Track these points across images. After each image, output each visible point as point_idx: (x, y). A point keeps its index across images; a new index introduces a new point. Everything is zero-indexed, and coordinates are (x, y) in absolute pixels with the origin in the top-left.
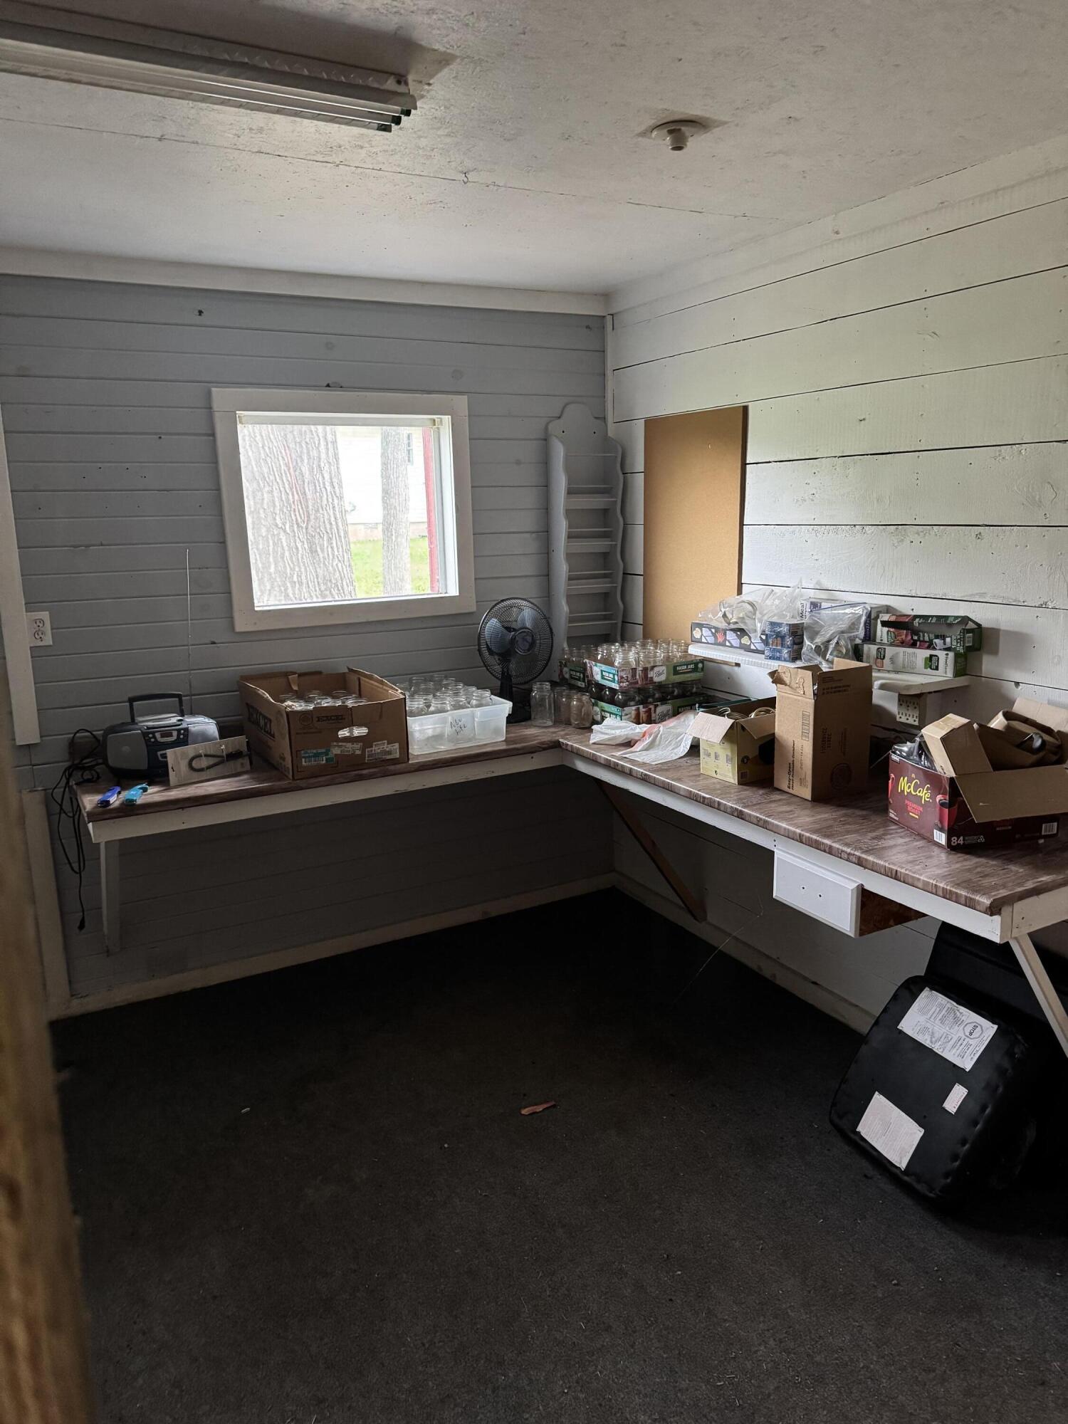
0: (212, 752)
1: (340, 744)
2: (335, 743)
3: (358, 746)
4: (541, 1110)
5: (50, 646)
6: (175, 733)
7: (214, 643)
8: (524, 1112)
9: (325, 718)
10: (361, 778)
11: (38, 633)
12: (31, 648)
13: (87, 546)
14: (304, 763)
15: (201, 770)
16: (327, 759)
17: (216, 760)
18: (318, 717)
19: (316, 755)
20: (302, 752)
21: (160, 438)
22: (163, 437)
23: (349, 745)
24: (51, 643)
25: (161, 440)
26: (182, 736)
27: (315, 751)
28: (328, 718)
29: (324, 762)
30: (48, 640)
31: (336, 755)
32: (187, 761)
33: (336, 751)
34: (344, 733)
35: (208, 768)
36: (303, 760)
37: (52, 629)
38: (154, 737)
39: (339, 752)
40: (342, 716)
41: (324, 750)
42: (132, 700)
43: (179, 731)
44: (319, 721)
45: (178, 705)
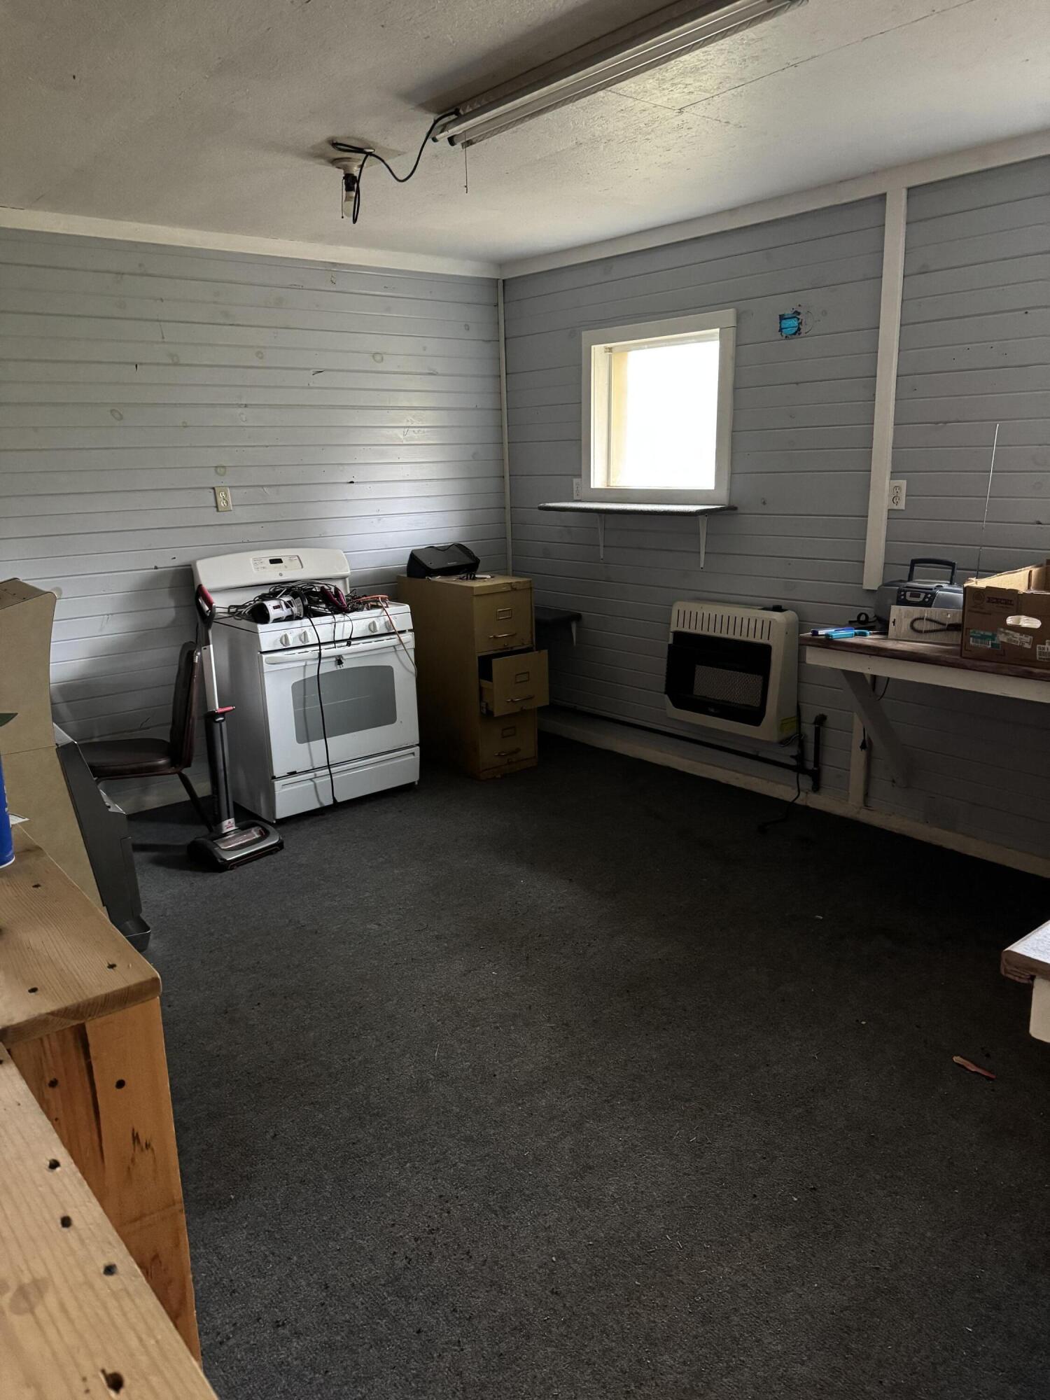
0: (937, 618)
1: (1007, 631)
2: (1002, 630)
3: (1029, 638)
4: (973, 1070)
5: (902, 510)
6: (923, 596)
7: (1039, 523)
8: (957, 1059)
9: (995, 601)
10: (1029, 676)
11: (895, 499)
12: (889, 510)
13: (946, 423)
14: (971, 642)
15: (920, 632)
16: (992, 644)
17: (940, 627)
18: (989, 598)
19: (983, 637)
20: (971, 631)
21: (1026, 313)
22: (1029, 311)
23: (1017, 635)
24: (904, 508)
25: (1028, 315)
26: (927, 600)
27: (982, 633)
28: (998, 601)
29: (990, 646)
30: (902, 505)
31: (1002, 642)
32: (909, 621)
33: (1002, 638)
34: (1010, 621)
35: (927, 632)
36: (971, 639)
37: (907, 496)
38: (905, 595)
39: (1005, 641)
40: (1011, 601)
41: (990, 634)
42: (915, 562)
43: (927, 594)
44: (988, 602)
45: (950, 574)
